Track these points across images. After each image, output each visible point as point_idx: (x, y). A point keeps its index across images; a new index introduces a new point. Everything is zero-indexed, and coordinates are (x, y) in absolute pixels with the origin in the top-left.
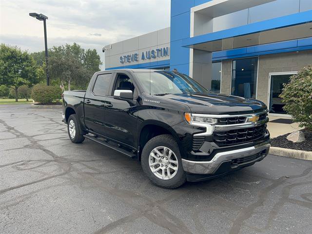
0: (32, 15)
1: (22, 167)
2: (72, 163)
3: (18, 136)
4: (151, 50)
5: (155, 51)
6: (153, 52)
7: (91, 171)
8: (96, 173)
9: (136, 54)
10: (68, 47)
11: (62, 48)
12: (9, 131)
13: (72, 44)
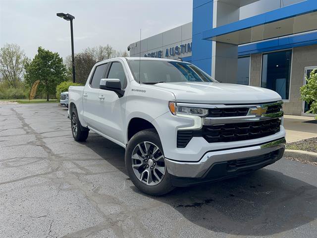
0: (59, 15)
1: (11, 164)
2: (64, 162)
3: (28, 133)
4: (175, 47)
5: (179, 46)
6: (177, 48)
7: (79, 171)
8: (83, 174)
9: (160, 52)
10: (101, 48)
11: (96, 49)
12: (22, 128)
13: (105, 46)
